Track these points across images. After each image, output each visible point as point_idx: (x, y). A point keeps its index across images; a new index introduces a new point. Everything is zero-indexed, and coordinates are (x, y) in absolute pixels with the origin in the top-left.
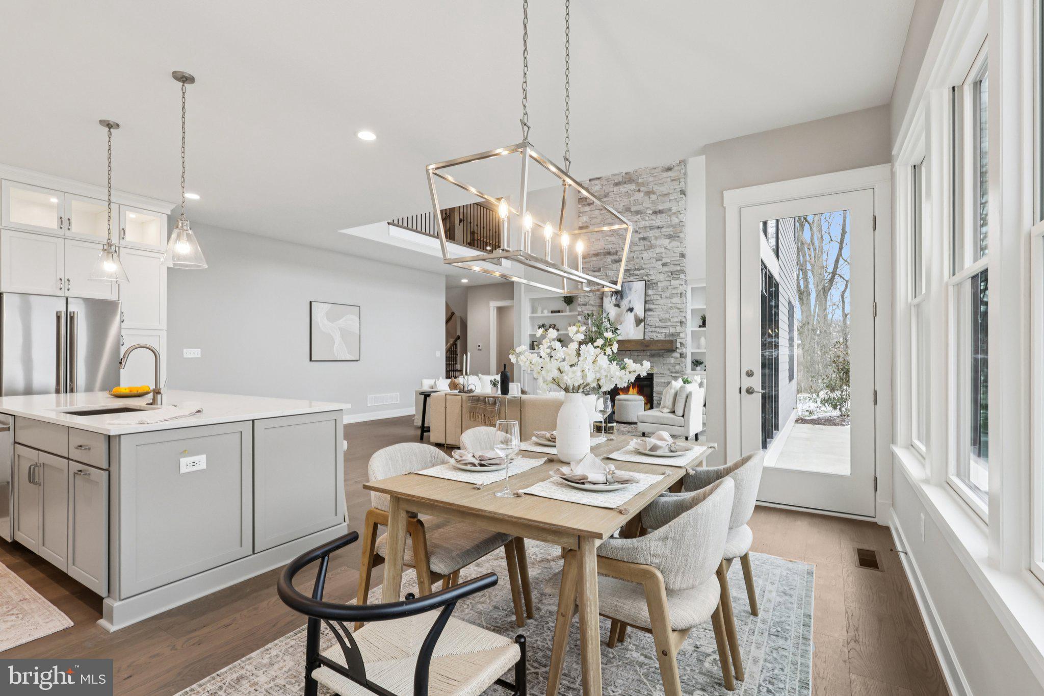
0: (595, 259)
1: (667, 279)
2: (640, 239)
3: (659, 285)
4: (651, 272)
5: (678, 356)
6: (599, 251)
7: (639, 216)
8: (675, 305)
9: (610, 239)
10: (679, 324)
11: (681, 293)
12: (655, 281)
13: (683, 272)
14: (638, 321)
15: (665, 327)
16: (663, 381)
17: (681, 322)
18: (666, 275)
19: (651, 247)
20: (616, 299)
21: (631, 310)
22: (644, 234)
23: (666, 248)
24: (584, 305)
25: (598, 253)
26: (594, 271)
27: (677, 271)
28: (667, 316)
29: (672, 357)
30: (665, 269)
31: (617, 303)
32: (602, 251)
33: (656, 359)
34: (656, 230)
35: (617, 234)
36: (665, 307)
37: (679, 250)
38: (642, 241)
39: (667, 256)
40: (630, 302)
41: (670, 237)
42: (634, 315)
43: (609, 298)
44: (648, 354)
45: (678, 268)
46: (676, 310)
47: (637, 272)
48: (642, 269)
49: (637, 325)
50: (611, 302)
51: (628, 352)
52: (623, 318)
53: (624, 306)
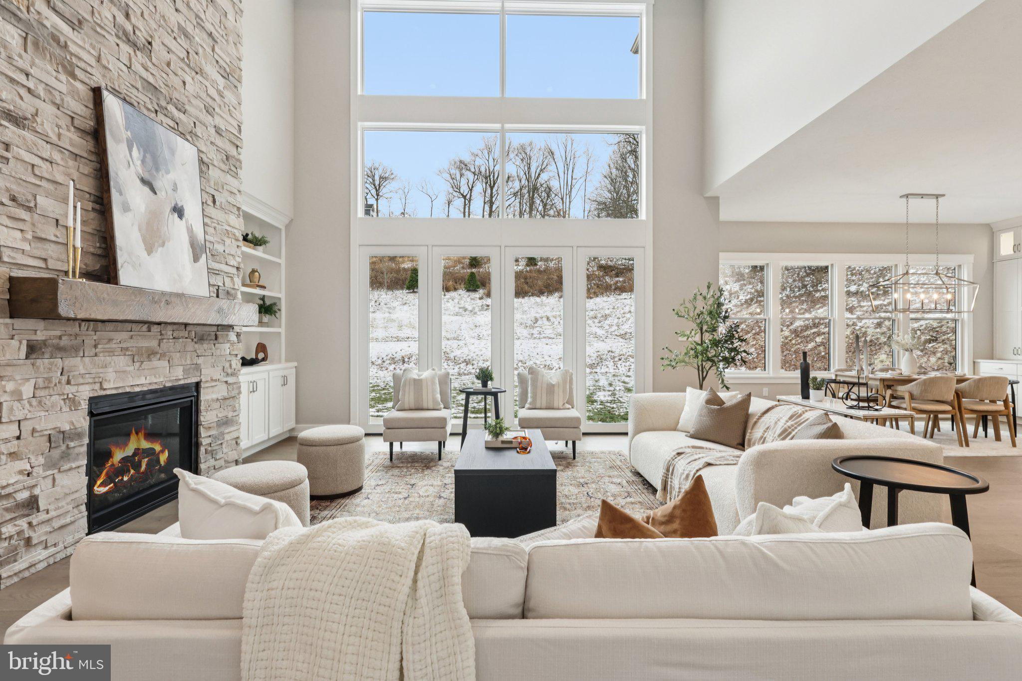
1: (222, 166)
2: (179, 27)
3: (212, 172)
4: (199, 132)
5: (235, 338)
10: (236, 272)
12: (207, 159)
14: (196, 249)
17: (237, 268)
18: (219, 156)
19: (199, 71)
20: (143, 162)
21: (179, 212)
22: (187, 22)
23: (220, 95)
29: (228, 341)
30: (219, 142)
31: (147, 176)
33: (205, 346)
38: (183, 37)
39: (222, 114)
40: (175, 188)
41: (225, 76)
42: (187, 228)
44: (193, 335)
45: (235, 152)
47: (176, 113)
48: (183, 110)
49: (196, 259)
50: (131, 163)
51: (155, 329)
52: (166, 227)
53: (163, 193)
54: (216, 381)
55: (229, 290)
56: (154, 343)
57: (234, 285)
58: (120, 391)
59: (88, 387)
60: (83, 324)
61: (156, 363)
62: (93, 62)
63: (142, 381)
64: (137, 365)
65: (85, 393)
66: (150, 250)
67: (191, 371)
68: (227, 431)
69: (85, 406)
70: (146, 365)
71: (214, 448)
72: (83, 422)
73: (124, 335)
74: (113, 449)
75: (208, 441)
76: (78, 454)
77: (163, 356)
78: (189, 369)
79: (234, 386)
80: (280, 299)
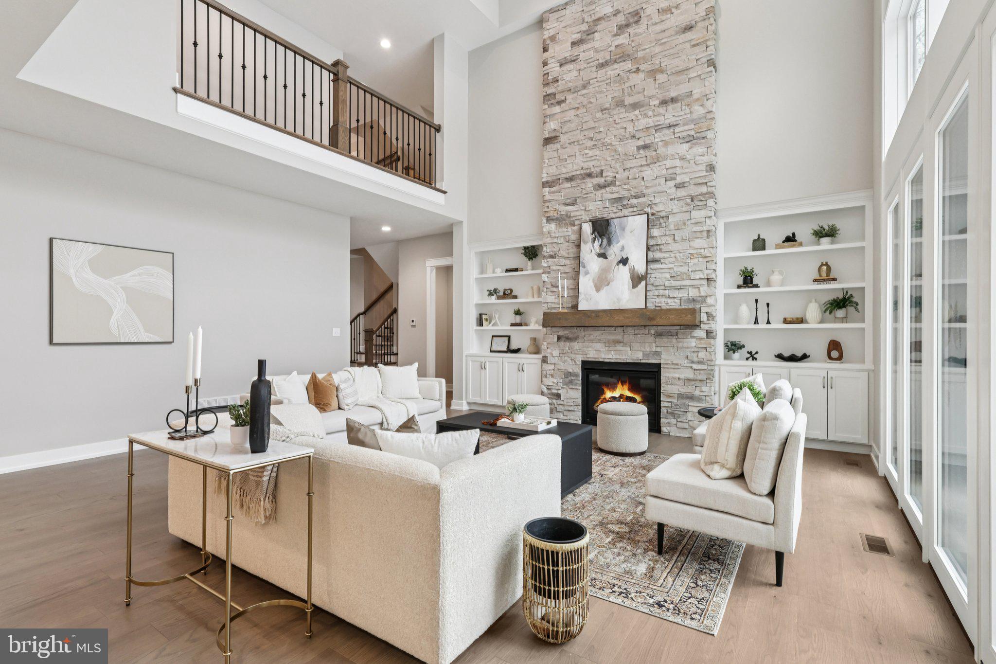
0: (567, 185)
1: (684, 209)
2: (639, 148)
3: (670, 220)
4: (657, 200)
5: (704, 335)
6: (574, 173)
7: (637, 112)
8: (699, 251)
9: (591, 153)
10: (705, 282)
11: (708, 232)
12: (663, 214)
13: (712, 195)
14: (637, 279)
15: (680, 288)
16: (677, 376)
17: (708, 279)
18: (682, 203)
19: (657, 160)
20: (600, 245)
21: (624, 261)
22: (646, 138)
23: (682, 159)
24: (552, 257)
25: (573, 176)
26: (567, 205)
27: (702, 194)
28: (684, 269)
29: (693, 337)
30: (681, 193)
31: (602, 251)
32: (578, 172)
33: (665, 340)
34: (667, 131)
35: (603, 143)
36: (681, 255)
37: (706, 159)
38: (641, 151)
39: (684, 171)
40: (623, 249)
41: (690, 140)
42: (630, 269)
43: (590, 244)
44: (653, 332)
45: (704, 189)
46: (700, 259)
47: (634, 201)
48: (643, 195)
49: (635, 286)
50: (593, 250)
51: (619, 329)
52: (612, 274)
53: (613, 256)
54: (678, 365)
55: (695, 298)
56: (619, 337)
57: (700, 293)
58: (597, 360)
59: (581, 356)
60: (578, 328)
61: (619, 347)
63: (610, 356)
64: (607, 348)
65: (579, 359)
66: (598, 289)
67: (651, 355)
68: (692, 404)
69: (580, 364)
70: (611, 348)
71: (676, 412)
72: (579, 371)
73: (598, 333)
74: (606, 390)
75: (669, 405)
76: (577, 384)
77: (625, 345)
78: (649, 354)
79: (702, 372)
80: (863, 289)
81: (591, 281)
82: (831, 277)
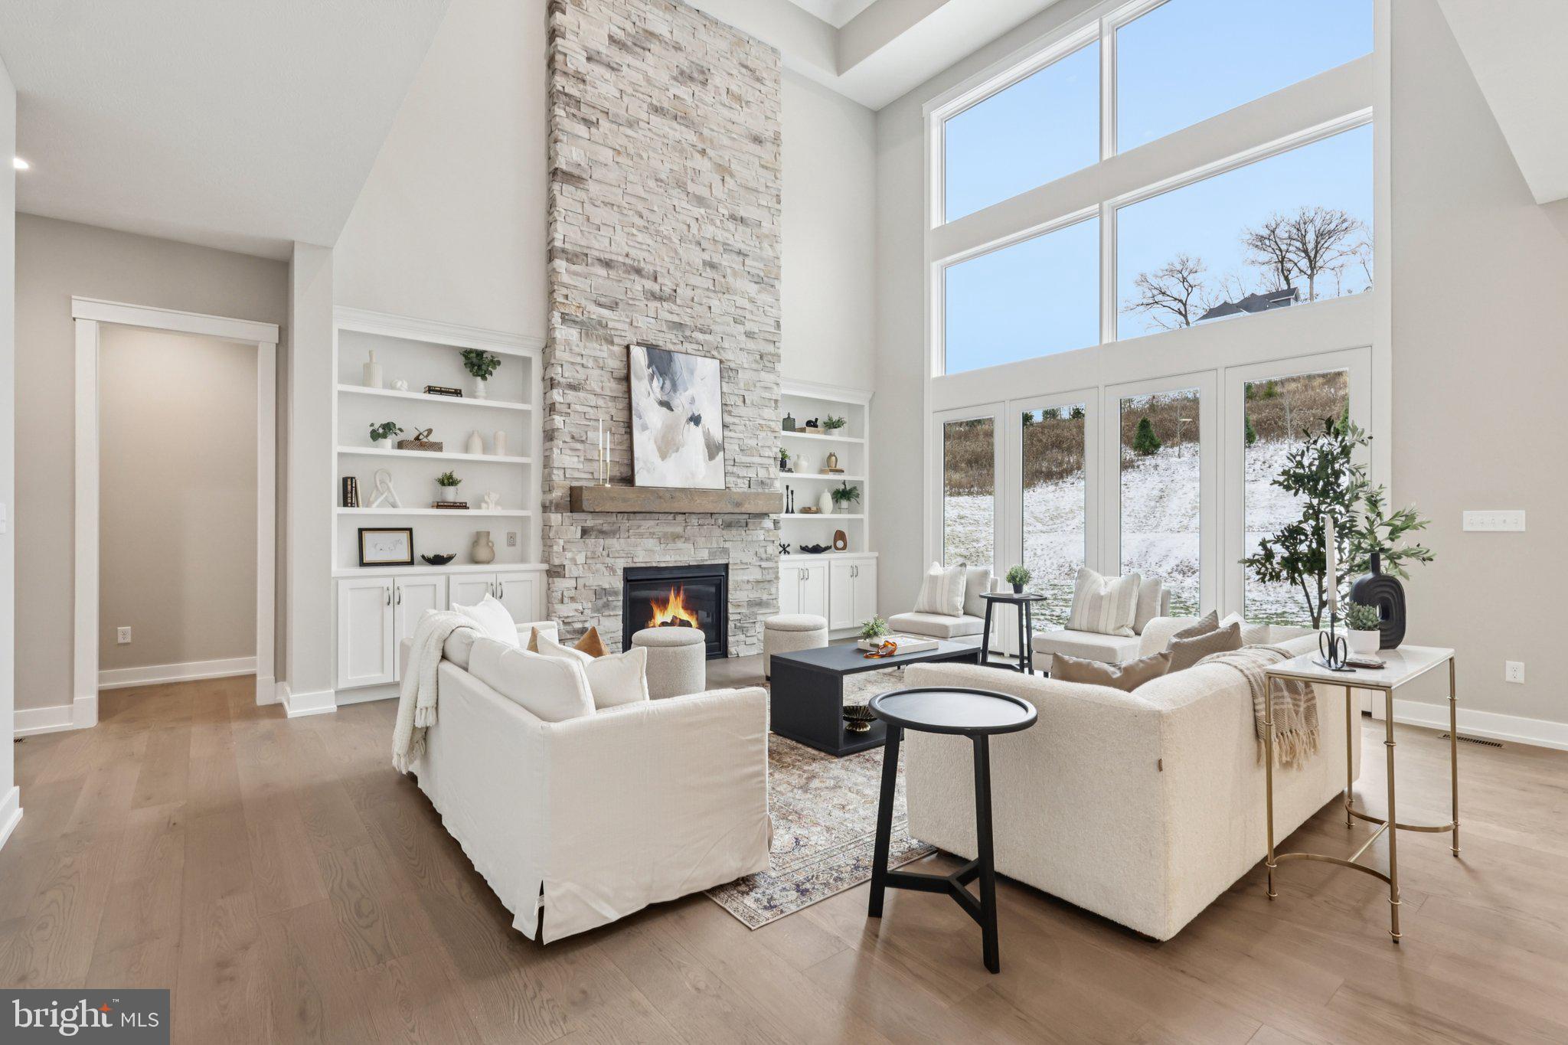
0: (602, 271)
1: (754, 366)
2: (705, 263)
3: (740, 375)
4: (726, 345)
6: (614, 257)
7: (702, 211)
8: (768, 423)
9: (640, 237)
11: (776, 401)
12: (733, 365)
13: (779, 358)
14: (713, 449)
15: (748, 466)
16: (745, 578)
18: (751, 358)
19: (727, 290)
20: (662, 388)
21: (696, 420)
22: (713, 255)
23: (752, 301)
24: (573, 387)
25: (611, 260)
26: (600, 305)
27: (770, 354)
28: (752, 442)
29: (762, 528)
30: (751, 345)
31: (665, 398)
32: (621, 259)
33: (734, 532)
34: (735, 257)
35: (657, 231)
36: (751, 423)
37: (773, 311)
38: (708, 269)
39: (754, 318)
40: (693, 401)
41: (759, 281)
42: (704, 432)
43: (646, 381)
44: (720, 522)
45: (772, 348)
46: (769, 434)
47: (700, 336)
48: (709, 331)
49: (712, 456)
50: (651, 393)
51: (680, 518)
52: (681, 437)
53: (680, 409)
54: (746, 564)
55: (764, 480)
56: (679, 529)
57: (769, 474)
58: (648, 565)
59: (622, 560)
60: (619, 515)
61: (680, 544)
62: (626, 327)
63: (668, 558)
64: (663, 546)
65: (621, 564)
66: (664, 456)
67: (718, 553)
68: (761, 612)
69: (620, 573)
70: (670, 546)
71: (745, 625)
72: (619, 584)
73: (652, 523)
74: (656, 610)
75: (738, 617)
76: (615, 607)
77: (687, 540)
78: (716, 552)
79: (770, 571)
80: (862, 482)
81: (652, 442)
82: (838, 467)
